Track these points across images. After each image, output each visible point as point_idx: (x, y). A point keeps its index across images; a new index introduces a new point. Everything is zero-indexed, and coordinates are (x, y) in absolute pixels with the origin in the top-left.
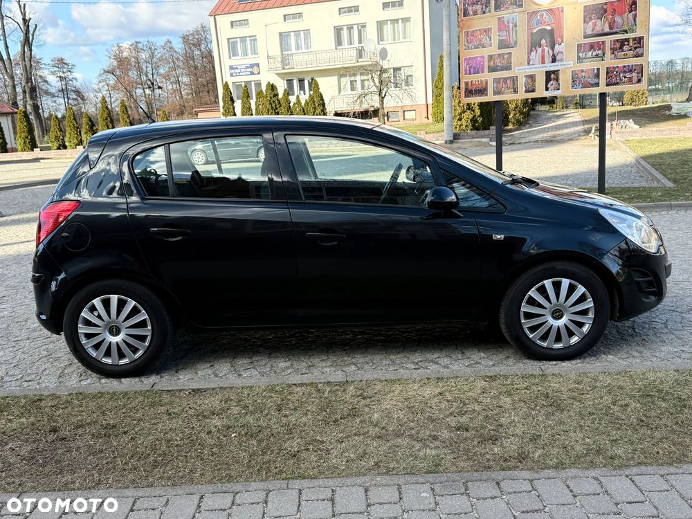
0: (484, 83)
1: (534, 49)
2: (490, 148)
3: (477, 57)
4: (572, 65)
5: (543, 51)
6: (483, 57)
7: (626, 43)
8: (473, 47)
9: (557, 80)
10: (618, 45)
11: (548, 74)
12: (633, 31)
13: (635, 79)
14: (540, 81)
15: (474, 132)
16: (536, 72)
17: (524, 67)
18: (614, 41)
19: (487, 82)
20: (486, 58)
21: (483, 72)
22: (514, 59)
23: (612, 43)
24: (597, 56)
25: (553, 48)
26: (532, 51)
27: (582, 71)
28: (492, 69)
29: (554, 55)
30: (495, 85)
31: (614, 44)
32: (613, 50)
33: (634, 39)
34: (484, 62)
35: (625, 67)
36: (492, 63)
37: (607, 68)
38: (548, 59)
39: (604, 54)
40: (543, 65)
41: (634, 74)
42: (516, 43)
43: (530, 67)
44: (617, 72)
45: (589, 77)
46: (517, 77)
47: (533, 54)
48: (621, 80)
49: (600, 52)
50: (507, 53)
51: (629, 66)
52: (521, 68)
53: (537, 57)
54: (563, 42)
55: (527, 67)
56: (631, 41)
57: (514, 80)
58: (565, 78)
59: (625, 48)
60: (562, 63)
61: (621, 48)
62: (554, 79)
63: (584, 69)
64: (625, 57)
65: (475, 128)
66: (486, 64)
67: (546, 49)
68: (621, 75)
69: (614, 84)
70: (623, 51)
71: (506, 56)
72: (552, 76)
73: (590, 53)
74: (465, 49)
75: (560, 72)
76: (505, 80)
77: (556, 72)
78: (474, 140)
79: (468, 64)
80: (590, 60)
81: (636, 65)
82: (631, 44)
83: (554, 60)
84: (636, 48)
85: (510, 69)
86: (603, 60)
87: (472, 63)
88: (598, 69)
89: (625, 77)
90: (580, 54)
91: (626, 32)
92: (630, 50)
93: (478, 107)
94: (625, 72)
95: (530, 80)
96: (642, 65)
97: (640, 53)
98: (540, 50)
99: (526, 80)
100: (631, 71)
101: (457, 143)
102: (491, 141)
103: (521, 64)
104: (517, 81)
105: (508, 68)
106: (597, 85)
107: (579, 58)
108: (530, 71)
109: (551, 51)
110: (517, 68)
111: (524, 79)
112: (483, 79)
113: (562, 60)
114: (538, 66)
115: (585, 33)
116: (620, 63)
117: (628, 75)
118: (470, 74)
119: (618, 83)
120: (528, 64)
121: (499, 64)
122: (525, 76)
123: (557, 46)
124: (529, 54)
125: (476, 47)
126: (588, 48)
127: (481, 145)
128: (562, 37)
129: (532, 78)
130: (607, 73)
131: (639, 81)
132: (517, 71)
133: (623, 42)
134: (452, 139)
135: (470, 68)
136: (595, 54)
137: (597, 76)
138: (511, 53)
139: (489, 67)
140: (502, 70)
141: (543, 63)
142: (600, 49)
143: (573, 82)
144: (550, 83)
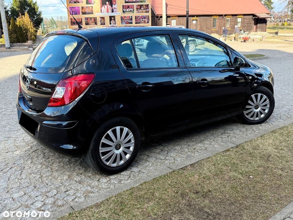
0: (80, 19)
1: (103, 5)
2: (29, 51)
4: (121, 14)
6: (79, 7)
7: (142, 6)
8: (73, 2)
9: (115, 20)
10: (139, 7)
12: (145, 2)
13: (146, 21)
14: (107, 20)
15: (18, 44)
17: (99, 14)
18: (138, 5)
19: (82, 19)
20: (81, 8)
21: (79, 14)
22: (94, 10)
23: (137, 6)
24: (131, 11)
26: (102, 6)
27: (125, 17)
28: (84, 13)
29: (112, 9)
30: (86, 21)
31: (138, 7)
32: (137, 9)
33: (145, 5)
34: (79, 10)
35: (142, 16)
36: (83, 10)
37: (135, 16)
38: (110, 11)
39: (134, 10)
40: (108, 13)
41: (146, 19)
42: (95, 2)
43: (102, 13)
44: (139, 18)
45: (128, 20)
46: (96, 18)
47: (103, 8)
48: (141, 21)
49: (132, 9)
51: (144, 16)
53: (105, 9)
54: (116, 3)
55: (101, 13)
56: (144, 6)
58: (118, 19)
59: (142, 8)
60: (116, 13)
61: (140, 8)
62: (113, 20)
63: (126, 16)
64: (142, 12)
66: (81, 11)
67: (109, 6)
68: (141, 19)
69: (138, 23)
70: (141, 10)
71: (90, 8)
72: (112, 18)
73: (128, 9)
74: (69, 3)
75: (116, 17)
76: (91, 18)
77: (114, 17)
78: (21, 47)
79: (71, 10)
80: (128, 12)
81: (146, 16)
82: (144, 7)
83: (113, 11)
84: (146, 9)
85: (93, 14)
86: (133, 13)
87: (74, 10)
88: (132, 16)
89: (143, 20)
90: (124, 10)
91: (142, 2)
92: (144, 9)
94: (142, 18)
95: (102, 19)
96: (149, 16)
97: (148, 11)
98: (106, 6)
99: (101, 19)
100: (145, 18)
101: (12, 48)
102: (29, 48)
103: (98, 12)
104: (96, 19)
106: (132, 23)
107: (123, 11)
108: (102, 15)
109: (111, 7)
110: (96, 14)
111: (100, 19)
112: (80, 17)
113: (116, 12)
115: (125, 1)
116: (140, 15)
118: (73, 14)
119: (140, 23)
120: (101, 12)
121: (87, 11)
122: (100, 17)
123: (113, 5)
124: (101, 8)
125: (75, 2)
126: (127, 7)
127: (25, 50)
128: (115, 1)
129: (103, 18)
130: (135, 18)
131: (148, 22)
133: (141, 6)
134: (10, 47)
135: (73, 12)
136: (130, 10)
137: (131, 19)
138: (92, 7)
139: (82, 12)
140: (89, 14)
141: (108, 12)
142: (132, 8)
143: (122, 21)
144: (112, 21)
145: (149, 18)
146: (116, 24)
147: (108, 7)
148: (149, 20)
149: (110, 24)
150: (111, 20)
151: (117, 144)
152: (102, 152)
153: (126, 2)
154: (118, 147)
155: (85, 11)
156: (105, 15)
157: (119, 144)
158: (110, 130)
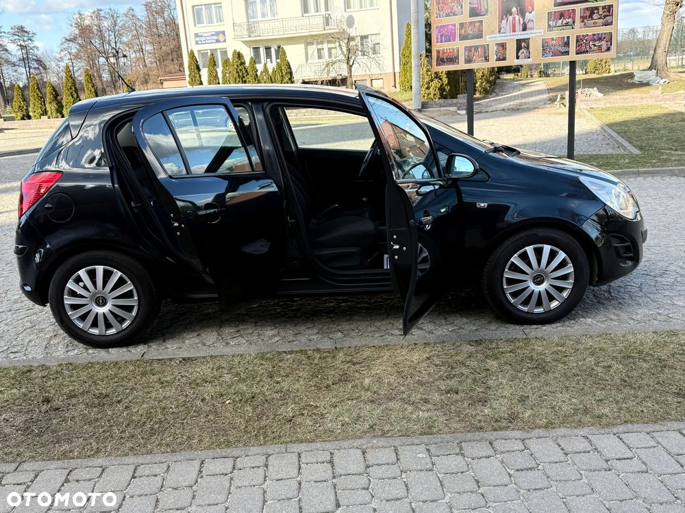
0: (455, 51)
1: (504, 16)
2: (458, 116)
3: (449, 25)
4: (542, 34)
6: (454, 25)
7: (596, 11)
8: (444, 15)
9: (528, 48)
10: (588, 14)
11: (519, 42)
13: (604, 47)
14: (511, 49)
15: (442, 101)
17: (495, 35)
19: (458, 51)
20: (458, 26)
21: (454, 40)
22: (485, 28)
23: (582, 11)
24: (567, 24)
26: (502, 19)
27: (553, 39)
28: (463, 38)
29: (524, 23)
30: (467, 53)
31: (584, 13)
32: (583, 18)
33: (604, 8)
34: (455, 30)
35: (594, 35)
36: (463, 31)
37: (577, 36)
38: (519, 27)
39: (574, 22)
40: (514, 33)
41: (604, 43)
43: (501, 35)
44: (586, 41)
45: (559, 45)
46: (488, 45)
47: (504, 22)
48: (590, 48)
49: (570, 20)
50: (479, 22)
51: (599, 34)
52: (492, 36)
53: (508, 25)
54: (533, 10)
55: (498, 35)
56: (601, 9)
57: (486, 48)
58: (535, 47)
59: (595, 16)
60: (533, 32)
61: (591, 16)
62: (525, 47)
63: (555, 37)
64: (595, 25)
65: (443, 97)
66: (458, 32)
67: (517, 17)
68: (591, 43)
69: (584, 52)
70: (592, 19)
71: (478, 24)
72: (523, 44)
73: (560, 21)
74: (437, 17)
75: (530, 41)
76: (476, 48)
77: (527, 40)
78: (442, 109)
79: (439, 32)
80: (561, 28)
81: (605, 34)
82: (601, 13)
83: (525, 29)
84: (605, 16)
85: (481, 37)
86: (573, 28)
87: (444, 31)
88: (568, 37)
89: (595, 45)
90: (551, 23)
92: (599, 18)
93: (445, 76)
94: (594, 40)
95: (501, 48)
96: (611, 33)
97: (610, 21)
98: (510, 18)
99: (497, 48)
100: (600, 39)
101: (425, 111)
102: (459, 109)
103: (493, 32)
104: (488, 49)
105: (480, 36)
106: (567, 53)
107: (549, 26)
108: (500, 39)
109: (521, 19)
110: (487, 37)
111: (495, 48)
112: (455, 47)
113: (532, 28)
114: (509, 34)
115: (555, 1)
116: (590, 31)
117: (597, 43)
118: (441, 42)
119: (587, 52)
120: (499, 32)
121: (471, 32)
122: (496, 44)
123: (527, 14)
124: (500, 22)
125: (448, 15)
127: (448, 114)
128: (532, 5)
129: (503, 46)
130: (577, 41)
131: (608, 49)
132: (488, 39)
133: (592, 11)
134: (420, 107)
135: (442, 36)
136: (565, 22)
137: (567, 44)
138: (482, 21)
139: (460, 35)
140: (474, 38)
141: (514, 31)
142: (570, 17)
143: (543, 50)
144: (521, 51)
145: (611, 39)
146: (529, 58)
147: (514, 18)
148: (611, 42)
149: (518, 58)
150: (519, 48)
153: (557, 5)
155: (465, 31)
156: (506, 38)
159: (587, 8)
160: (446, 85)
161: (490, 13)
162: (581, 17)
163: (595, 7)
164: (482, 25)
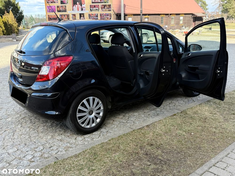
0: (56, 16)
1: (74, 5)
2: (13, 42)
4: (88, 12)
5: (78, 6)
6: (55, 6)
7: (106, 6)
9: (84, 17)
11: (80, 14)
12: (108, 3)
13: (109, 18)
14: (78, 16)
15: (4, 36)
16: (76, 13)
18: (102, 5)
20: (56, 7)
21: (55, 12)
22: (67, 8)
23: (101, 6)
25: (81, 6)
26: (74, 6)
27: (92, 14)
29: (82, 8)
30: (61, 17)
32: (102, 8)
33: (108, 5)
35: (106, 14)
36: (58, 9)
37: (100, 14)
38: (80, 9)
39: (99, 9)
40: (78, 11)
41: (109, 16)
44: (103, 15)
47: (74, 7)
48: (105, 18)
49: (98, 8)
50: (64, 6)
51: (107, 14)
52: (70, 11)
53: (76, 8)
54: (85, 4)
55: (72, 11)
56: (107, 6)
57: (68, 16)
58: (86, 16)
59: (106, 8)
64: (106, 11)
65: (4, 35)
66: (56, 9)
67: (79, 6)
70: (105, 9)
71: (64, 7)
72: (82, 15)
73: (94, 8)
76: (64, 15)
79: (49, 8)
84: (109, 8)
85: (66, 11)
86: (99, 11)
87: (51, 8)
90: (91, 9)
91: (105, 2)
92: (107, 9)
94: (106, 16)
95: (74, 16)
96: (111, 13)
97: (110, 10)
98: (77, 6)
99: (73, 16)
102: (13, 39)
103: (70, 10)
104: (69, 16)
105: (65, 11)
107: (91, 10)
108: (74, 13)
109: (81, 7)
110: (68, 12)
111: (72, 16)
113: (85, 10)
114: (76, 11)
115: (92, 1)
116: (104, 13)
117: (107, 17)
118: (50, 12)
120: (73, 10)
121: (62, 10)
122: (72, 15)
123: (83, 5)
125: (52, 3)
126: (93, 6)
127: (9, 41)
128: (84, 2)
129: (74, 15)
132: (69, 12)
133: (105, 6)
135: (50, 10)
136: (96, 9)
137: (97, 16)
139: (57, 10)
140: (63, 12)
141: (78, 10)
142: (97, 7)
143: (89, 18)
144: (81, 18)
145: (111, 16)
151: (90, 111)
152: (78, 117)
153: (93, 3)
154: (91, 113)
155: (59, 9)
157: (91, 110)
158: (85, 99)
159: (103, 5)
160: (4, 30)
161: (69, 3)
162: (101, 8)
163: (106, 5)
164: (66, 7)
